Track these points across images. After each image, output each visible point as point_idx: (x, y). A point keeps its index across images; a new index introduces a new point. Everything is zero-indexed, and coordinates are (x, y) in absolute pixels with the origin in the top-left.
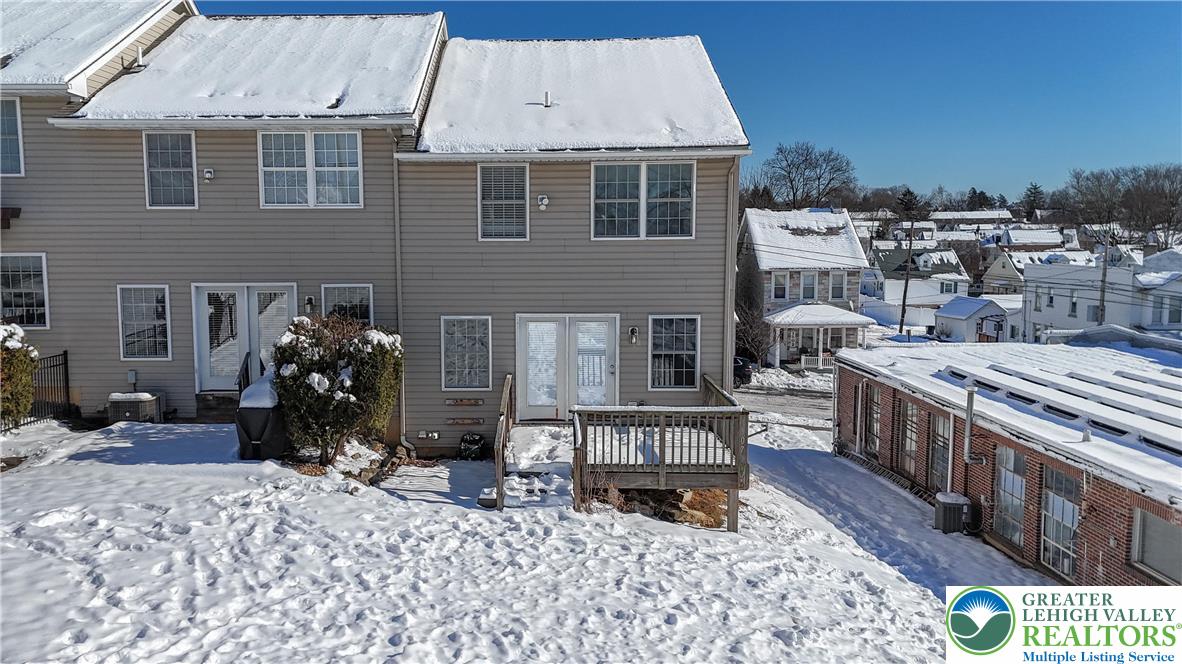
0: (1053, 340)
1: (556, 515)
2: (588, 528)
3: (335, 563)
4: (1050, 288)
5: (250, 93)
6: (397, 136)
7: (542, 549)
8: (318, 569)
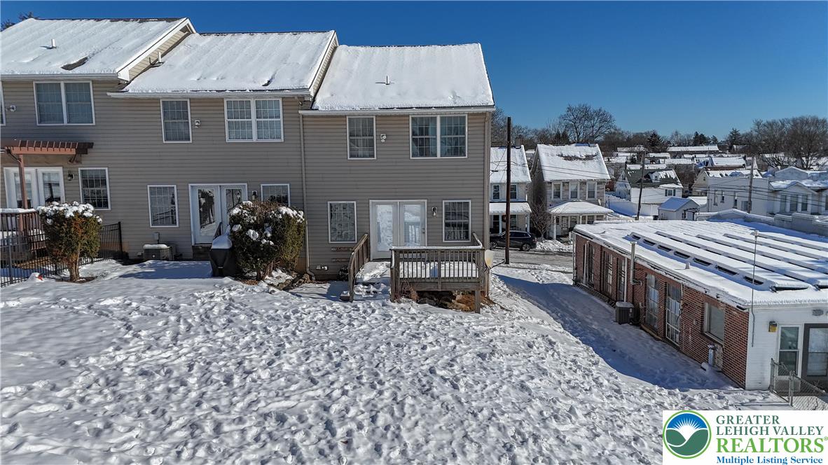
0: (701, 219)
1: (381, 304)
2: (396, 309)
3: (254, 323)
4: (722, 191)
5: (220, 78)
6: (302, 101)
7: (368, 319)
8: (245, 325)
